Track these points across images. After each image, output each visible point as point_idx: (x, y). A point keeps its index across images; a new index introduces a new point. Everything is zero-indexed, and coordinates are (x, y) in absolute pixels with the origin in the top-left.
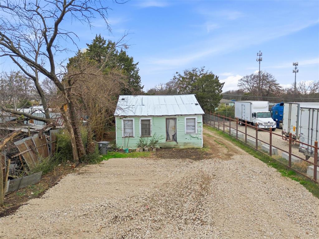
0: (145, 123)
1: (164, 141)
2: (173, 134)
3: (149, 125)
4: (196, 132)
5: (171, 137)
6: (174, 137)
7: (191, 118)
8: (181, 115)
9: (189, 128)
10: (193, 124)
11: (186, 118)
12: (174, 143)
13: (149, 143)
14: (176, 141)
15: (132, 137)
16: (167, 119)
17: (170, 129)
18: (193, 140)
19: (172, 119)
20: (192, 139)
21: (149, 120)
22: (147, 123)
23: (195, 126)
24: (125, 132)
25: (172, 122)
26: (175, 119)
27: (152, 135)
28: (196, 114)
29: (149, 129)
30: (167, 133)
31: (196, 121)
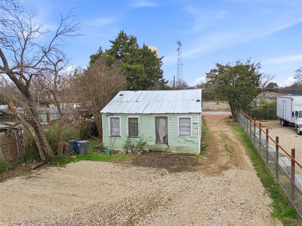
0: (133, 121)
1: (153, 143)
2: (164, 136)
3: (137, 124)
4: (192, 135)
5: (162, 139)
6: (165, 140)
7: (184, 117)
8: (173, 114)
9: (182, 129)
10: (187, 125)
11: (178, 117)
12: (165, 146)
14: (167, 144)
15: (119, 136)
16: (156, 118)
17: (160, 130)
18: (187, 145)
19: (162, 118)
20: (187, 142)
21: (137, 118)
22: (135, 122)
23: (190, 127)
24: (111, 132)
25: (162, 122)
26: (166, 118)
27: (139, 135)
28: (190, 113)
29: (137, 128)
30: (157, 134)
31: (192, 122)
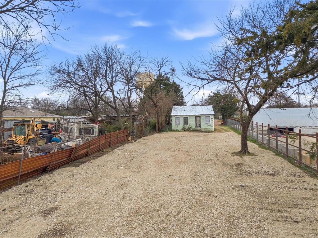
0: (185, 118)
1: (194, 127)
3: (187, 119)
4: (211, 123)
5: (198, 125)
7: (207, 116)
8: (203, 115)
9: (207, 121)
10: (209, 119)
11: (205, 116)
12: (199, 128)
13: (187, 128)
14: (200, 127)
15: (179, 125)
16: (196, 117)
17: (197, 122)
18: (209, 127)
19: (198, 116)
21: (187, 117)
22: (186, 119)
23: (210, 120)
24: (176, 123)
25: (198, 118)
26: (200, 117)
27: (188, 124)
28: (210, 114)
29: (187, 121)
30: (196, 123)
31: (210, 118)
